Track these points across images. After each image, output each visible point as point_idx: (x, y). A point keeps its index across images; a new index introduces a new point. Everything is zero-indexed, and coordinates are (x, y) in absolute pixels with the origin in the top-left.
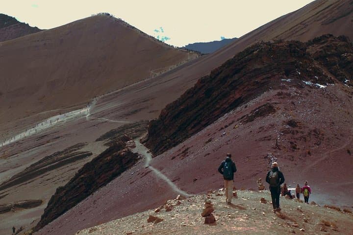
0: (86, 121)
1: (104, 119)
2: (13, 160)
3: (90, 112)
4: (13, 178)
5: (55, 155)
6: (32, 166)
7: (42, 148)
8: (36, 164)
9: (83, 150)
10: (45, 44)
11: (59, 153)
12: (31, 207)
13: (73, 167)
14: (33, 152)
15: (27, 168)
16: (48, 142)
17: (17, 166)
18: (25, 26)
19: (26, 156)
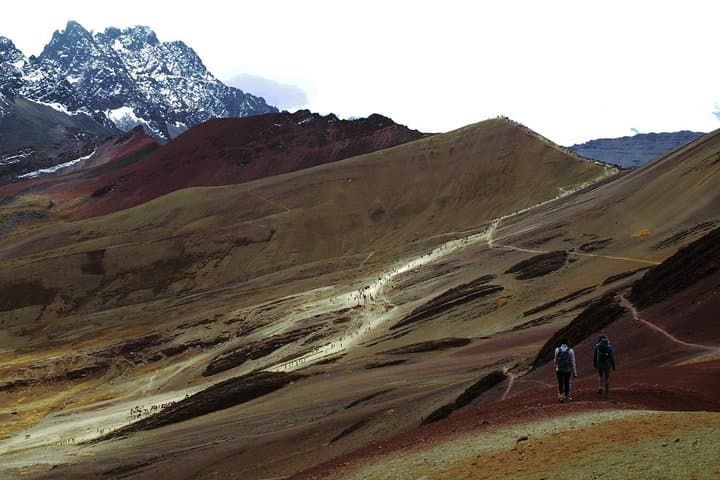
0: (490, 249)
1: (511, 247)
2: (411, 291)
3: (493, 238)
4: (414, 313)
5: (461, 287)
6: (436, 299)
7: (442, 279)
8: (439, 297)
9: (492, 283)
10: (432, 153)
11: (465, 286)
12: (459, 346)
13: (483, 302)
14: (433, 284)
15: (429, 302)
16: (448, 272)
17: (416, 298)
18: (403, 129)
19: (425, 287)
